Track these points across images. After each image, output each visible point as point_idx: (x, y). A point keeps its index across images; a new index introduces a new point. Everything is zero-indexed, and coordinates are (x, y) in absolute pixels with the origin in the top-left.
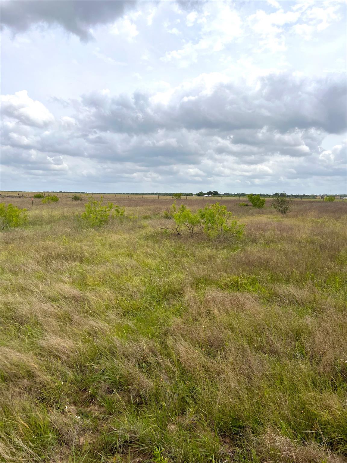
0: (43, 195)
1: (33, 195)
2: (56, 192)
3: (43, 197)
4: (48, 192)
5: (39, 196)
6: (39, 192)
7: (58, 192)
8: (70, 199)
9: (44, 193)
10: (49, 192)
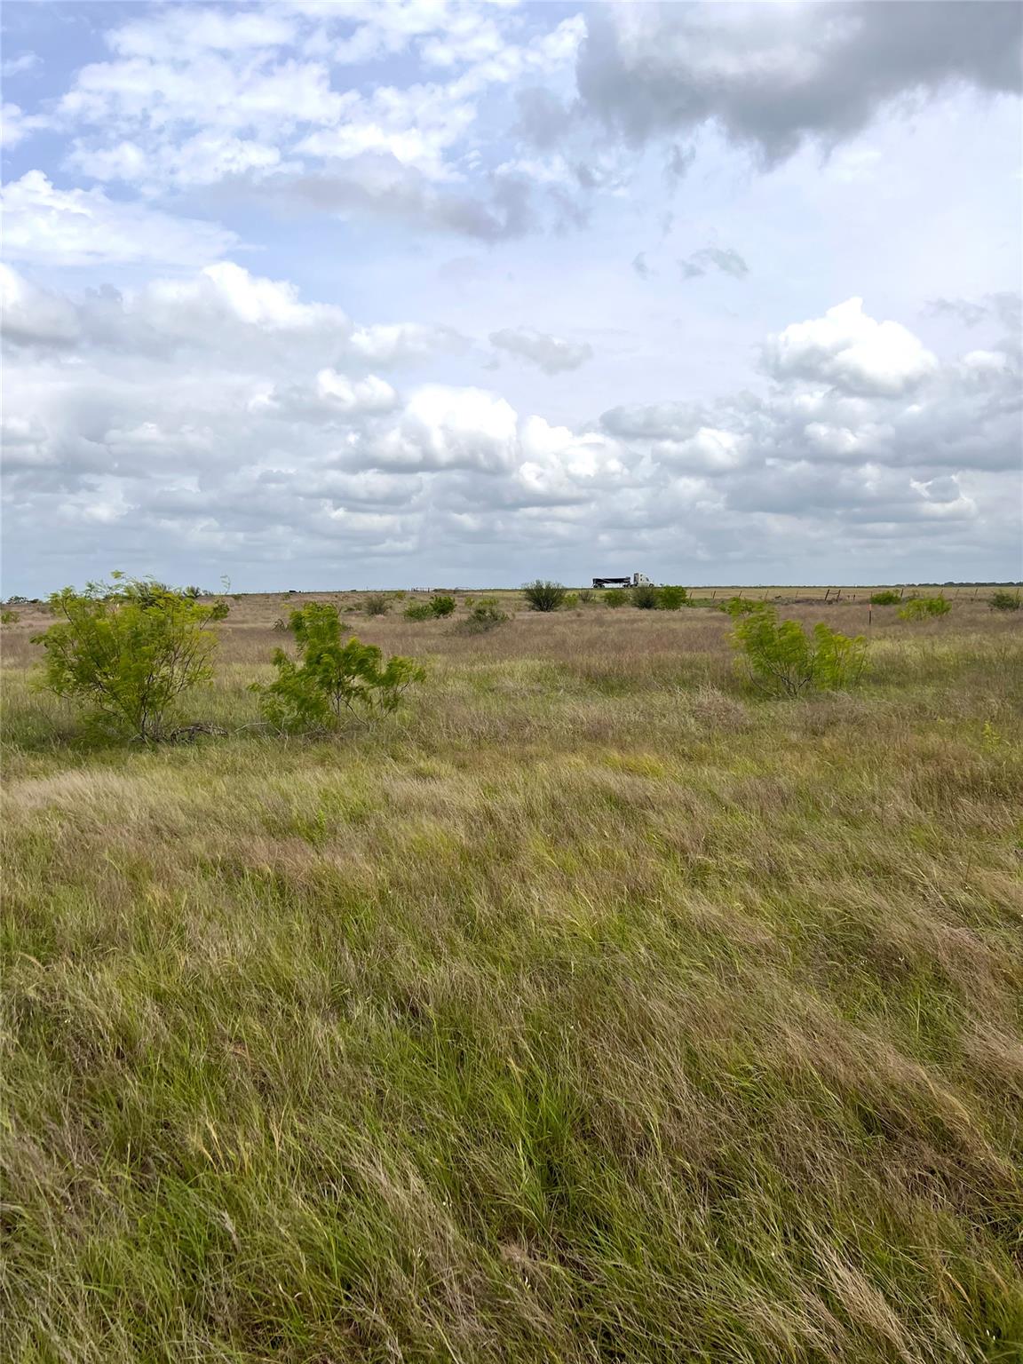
0: (899, 596)
1: (868, 597)
2: (935, 585)
3: (899, 600)
4: (909, 586)
5: (885, 599)
6: (883, 587)
7: (942, 586)
8: (985, 606)
9: (900, 589)
10: (913, 585)
